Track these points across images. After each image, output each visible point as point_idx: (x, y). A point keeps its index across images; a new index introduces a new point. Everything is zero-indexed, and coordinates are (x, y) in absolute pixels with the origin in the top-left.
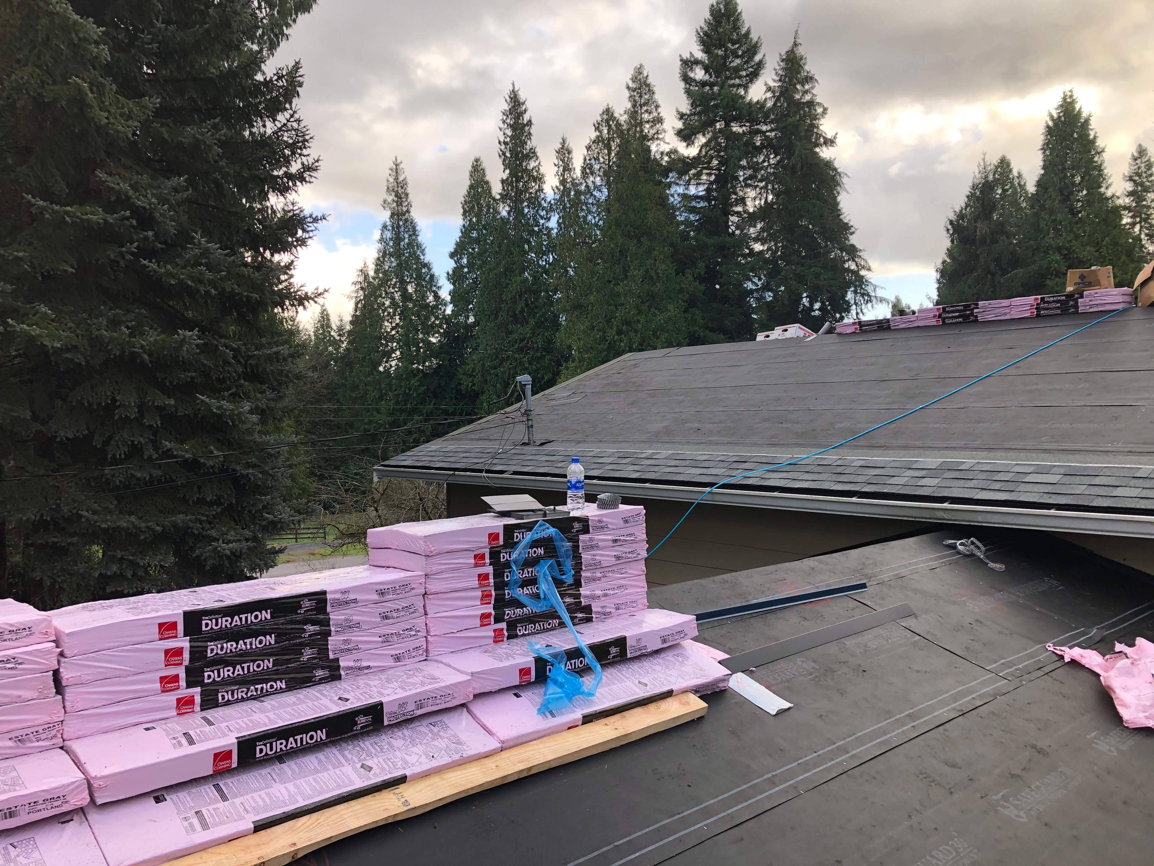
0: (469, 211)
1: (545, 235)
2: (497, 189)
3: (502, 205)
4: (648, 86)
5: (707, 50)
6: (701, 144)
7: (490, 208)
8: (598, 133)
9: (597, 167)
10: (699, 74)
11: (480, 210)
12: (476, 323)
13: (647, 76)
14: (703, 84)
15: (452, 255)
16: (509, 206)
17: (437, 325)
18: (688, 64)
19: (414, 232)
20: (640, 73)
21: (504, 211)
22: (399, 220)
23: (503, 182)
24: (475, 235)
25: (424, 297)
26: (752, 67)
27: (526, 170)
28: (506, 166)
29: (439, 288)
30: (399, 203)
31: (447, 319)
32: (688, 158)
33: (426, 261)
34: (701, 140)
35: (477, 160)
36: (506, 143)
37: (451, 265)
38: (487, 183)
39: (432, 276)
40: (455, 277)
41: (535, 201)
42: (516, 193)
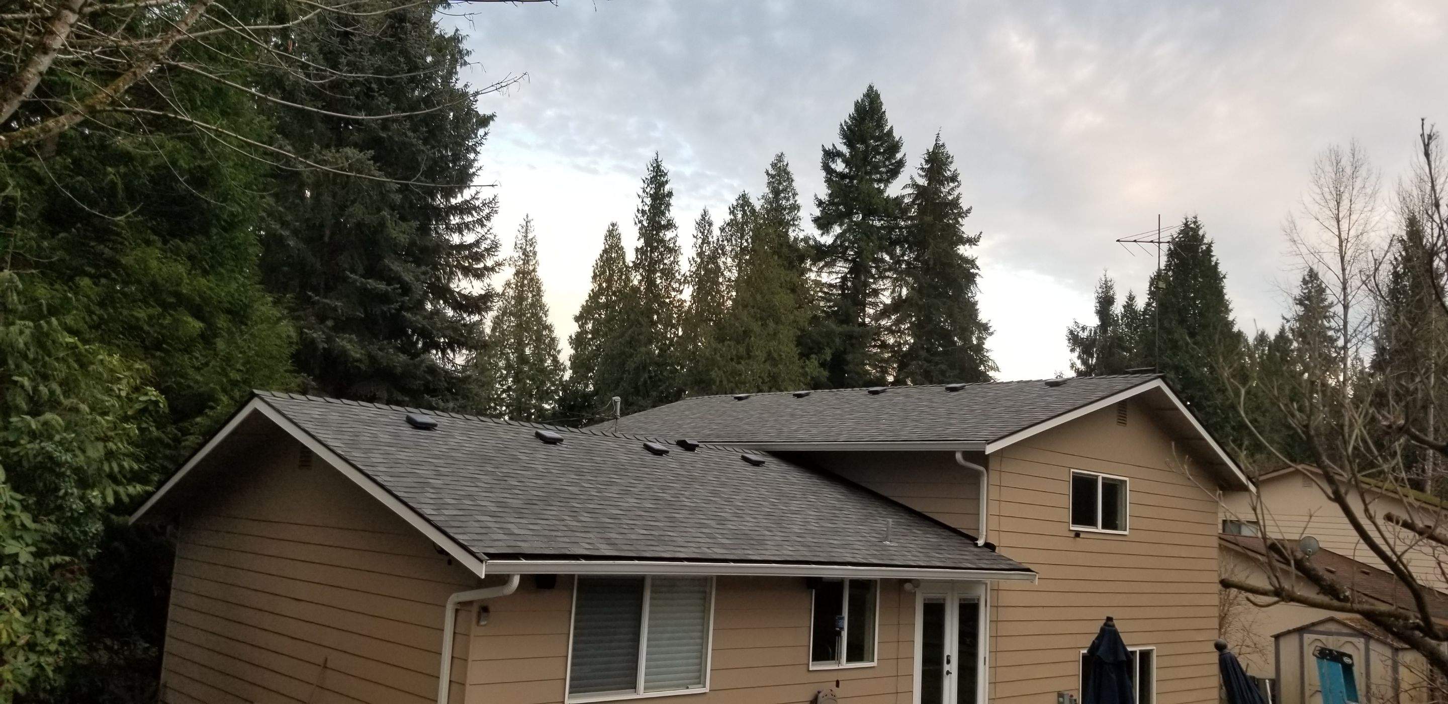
0: (600, 276)
1: (676, 307)
2: (630, 257)
3: (634, 274)
4: (788, 173)
5: (850, 144)
6: (836, 234)
7: (622, 274)
8: (732, 217)
9: (728, 248)
10: (839, 166)
11: (611, 276)
12: (596, 392)
13: (787, 165)
14: (842, 176)
15: (577, 319)
16: (641, 275)
17: (552, 391)
18: (830, 155)
19: (538, 293)
20: (780, 161)
21: (636, 279)
22: (524, 278)
23: (637, 250)
24: (603, 300)
25: (543, 361)
26: (892, 164)
27: (662, 241)
28: (642, 235)
29: (559, 352)
30: (526, 262)
31: (565, 386)
32: (825, 245)
33: (548, 323)
34: (837, 230)
35: (613, 225)
36: (643, 212)
37: (574, 328)
38: (622, 248)
39: (553, 340)
40: (578, 341)
41: (669, 274)
42: (650, 263)
